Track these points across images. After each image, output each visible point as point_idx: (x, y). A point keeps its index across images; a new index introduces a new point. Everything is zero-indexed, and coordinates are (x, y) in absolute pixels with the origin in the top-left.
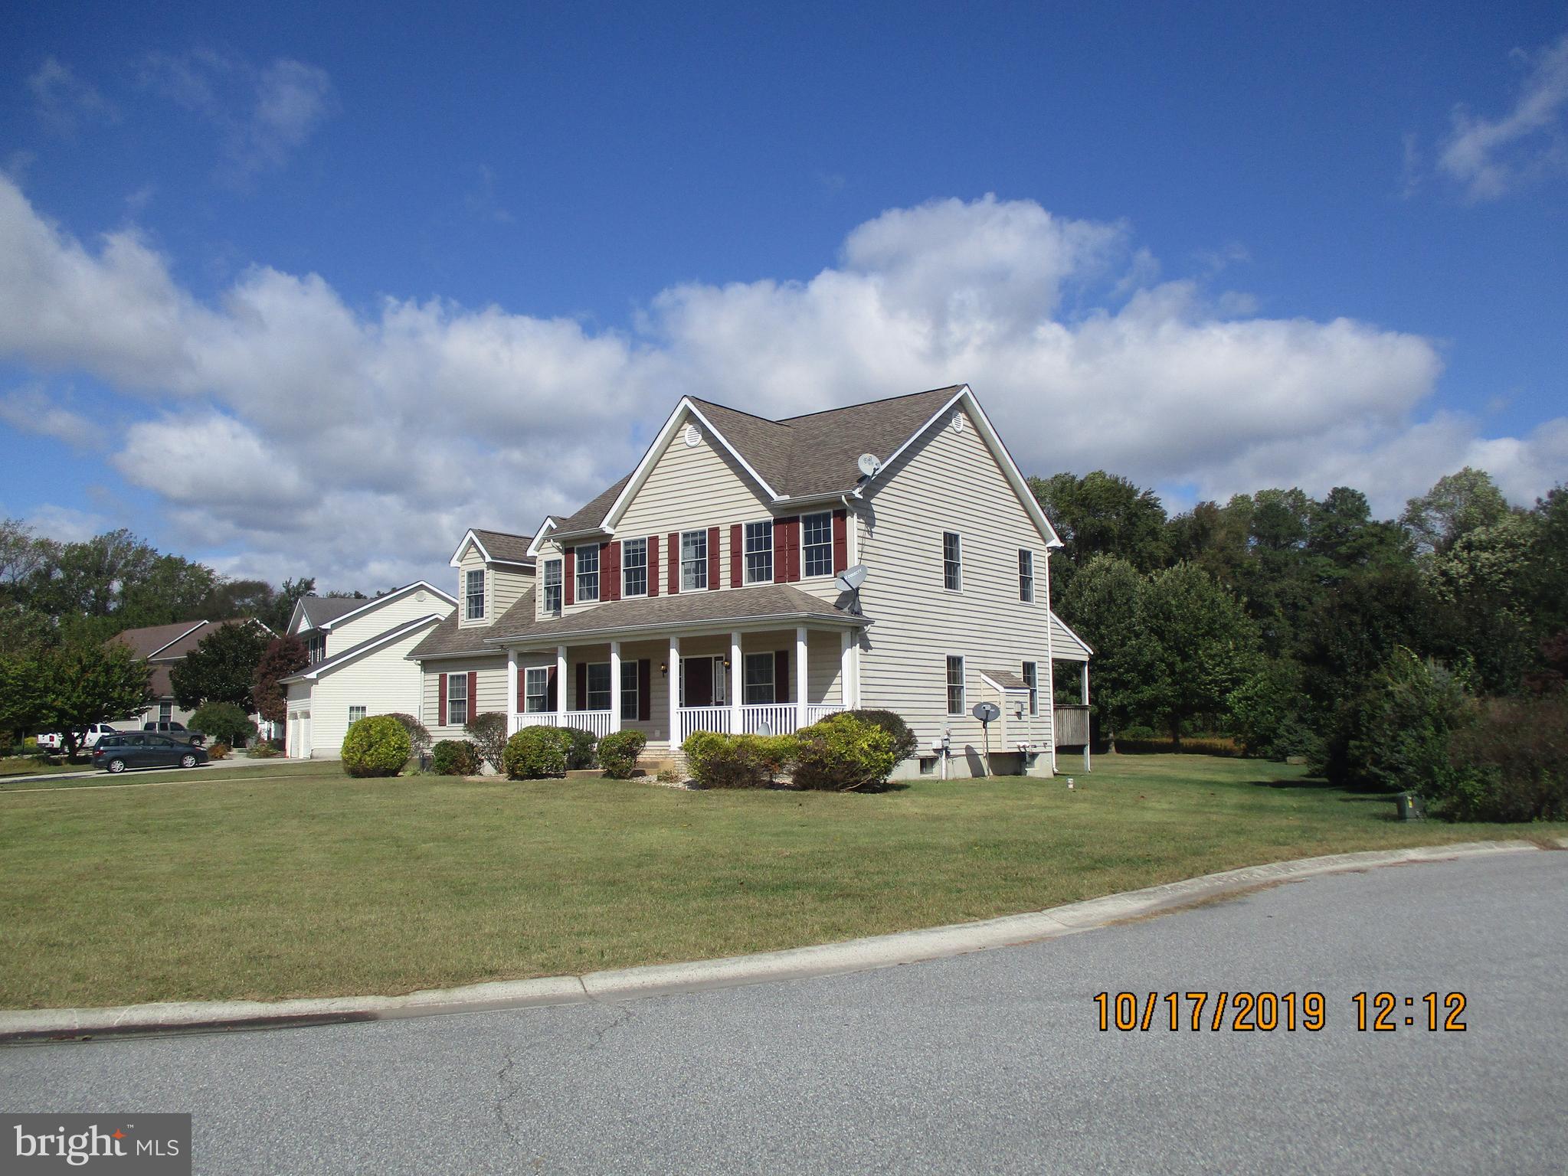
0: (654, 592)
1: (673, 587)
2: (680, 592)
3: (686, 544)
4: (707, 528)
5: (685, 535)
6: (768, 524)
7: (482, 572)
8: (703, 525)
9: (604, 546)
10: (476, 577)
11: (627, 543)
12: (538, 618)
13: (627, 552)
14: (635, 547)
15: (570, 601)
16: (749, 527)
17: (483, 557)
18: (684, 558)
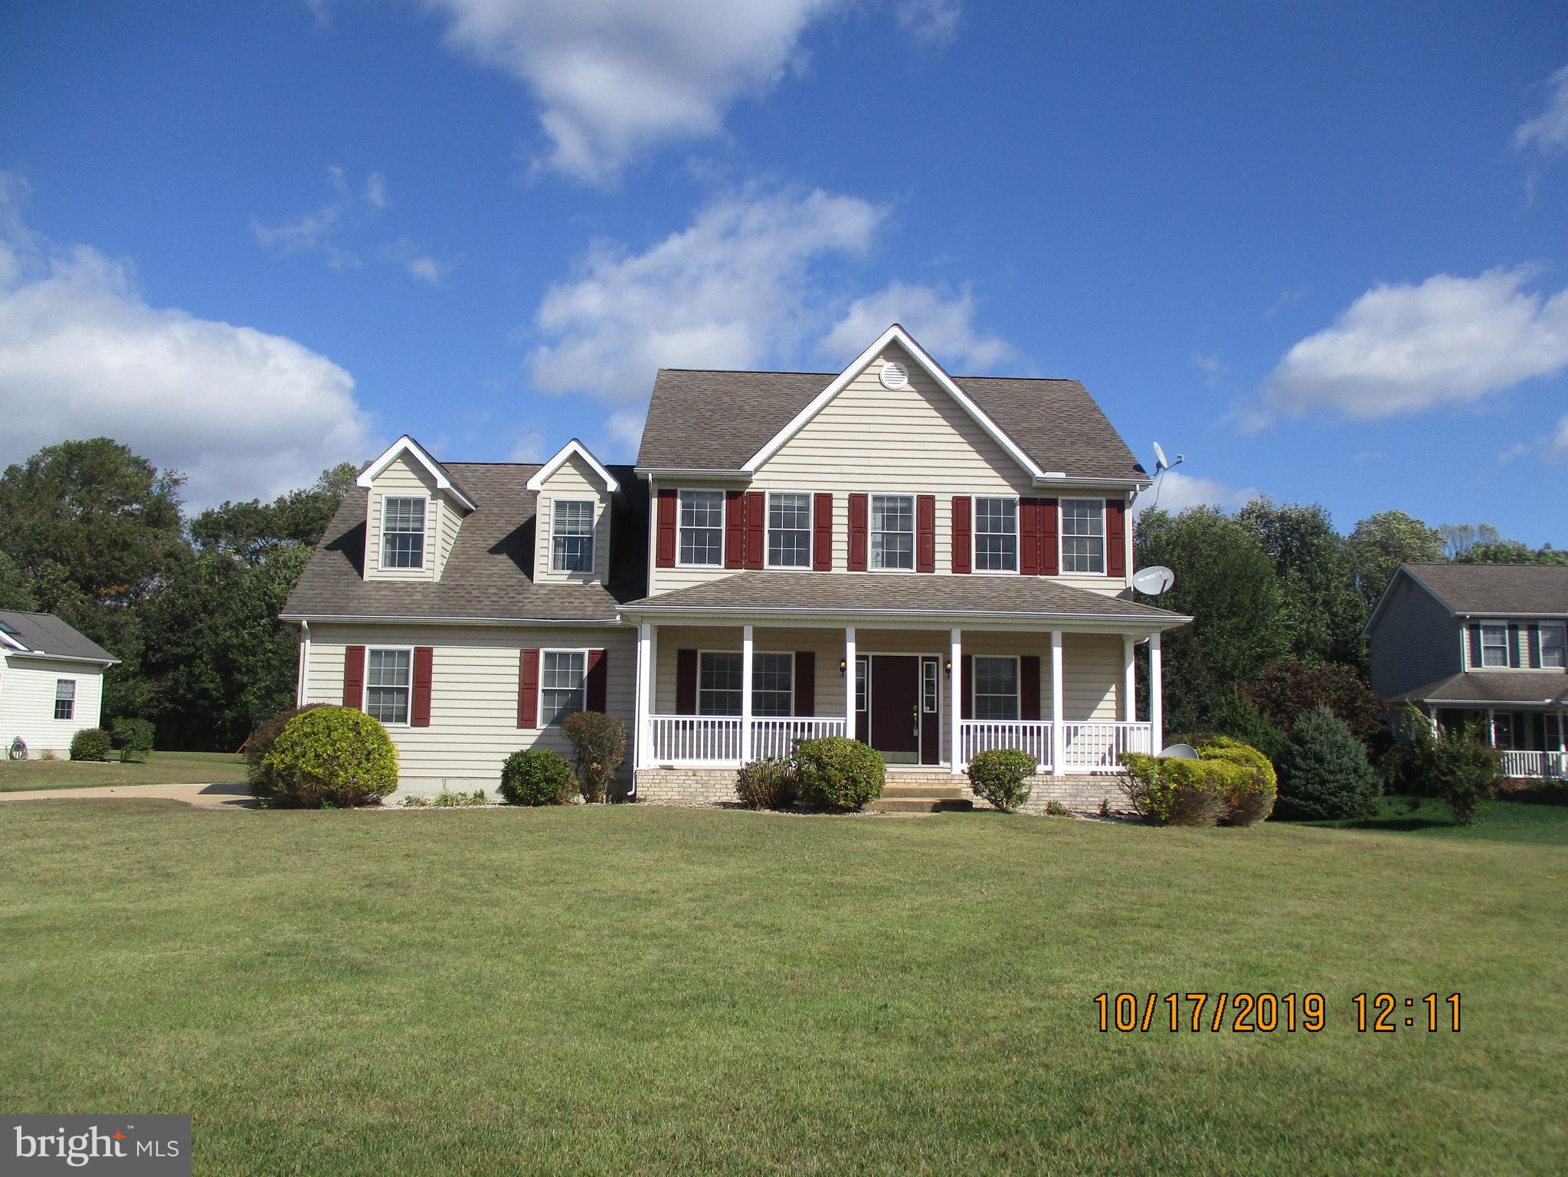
0: (824, 561)
1: (857, 560)
2: (869, 569)
3: (875, 509)
4: (916, 494)
5: (875, 498)
6: (1010, 504)
7: (420, 503)
8: (913, 491)
9: (732, 496)
10: (403, 508)
11: (773, 496)
12: (539, 577)
13: (772, 507)
14: (789, 503)
15: (666, 561)
16: (981, 502)
17: (429, 480)
18: (874, 528)
